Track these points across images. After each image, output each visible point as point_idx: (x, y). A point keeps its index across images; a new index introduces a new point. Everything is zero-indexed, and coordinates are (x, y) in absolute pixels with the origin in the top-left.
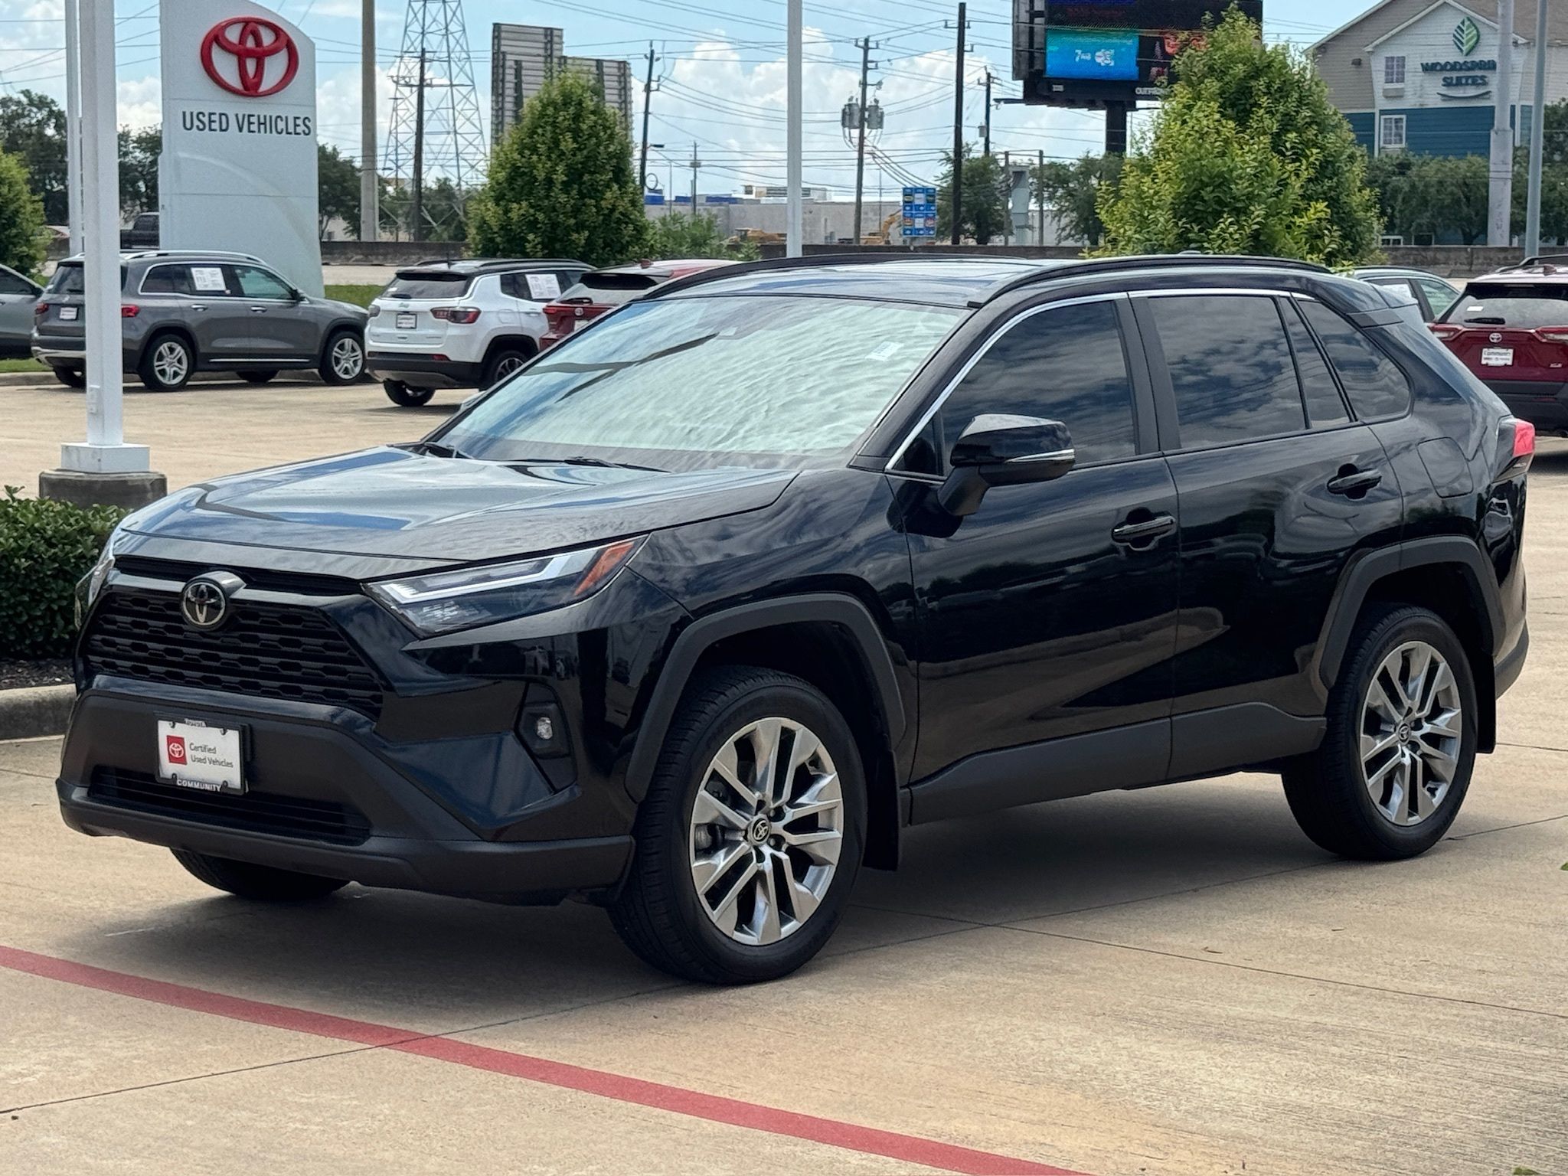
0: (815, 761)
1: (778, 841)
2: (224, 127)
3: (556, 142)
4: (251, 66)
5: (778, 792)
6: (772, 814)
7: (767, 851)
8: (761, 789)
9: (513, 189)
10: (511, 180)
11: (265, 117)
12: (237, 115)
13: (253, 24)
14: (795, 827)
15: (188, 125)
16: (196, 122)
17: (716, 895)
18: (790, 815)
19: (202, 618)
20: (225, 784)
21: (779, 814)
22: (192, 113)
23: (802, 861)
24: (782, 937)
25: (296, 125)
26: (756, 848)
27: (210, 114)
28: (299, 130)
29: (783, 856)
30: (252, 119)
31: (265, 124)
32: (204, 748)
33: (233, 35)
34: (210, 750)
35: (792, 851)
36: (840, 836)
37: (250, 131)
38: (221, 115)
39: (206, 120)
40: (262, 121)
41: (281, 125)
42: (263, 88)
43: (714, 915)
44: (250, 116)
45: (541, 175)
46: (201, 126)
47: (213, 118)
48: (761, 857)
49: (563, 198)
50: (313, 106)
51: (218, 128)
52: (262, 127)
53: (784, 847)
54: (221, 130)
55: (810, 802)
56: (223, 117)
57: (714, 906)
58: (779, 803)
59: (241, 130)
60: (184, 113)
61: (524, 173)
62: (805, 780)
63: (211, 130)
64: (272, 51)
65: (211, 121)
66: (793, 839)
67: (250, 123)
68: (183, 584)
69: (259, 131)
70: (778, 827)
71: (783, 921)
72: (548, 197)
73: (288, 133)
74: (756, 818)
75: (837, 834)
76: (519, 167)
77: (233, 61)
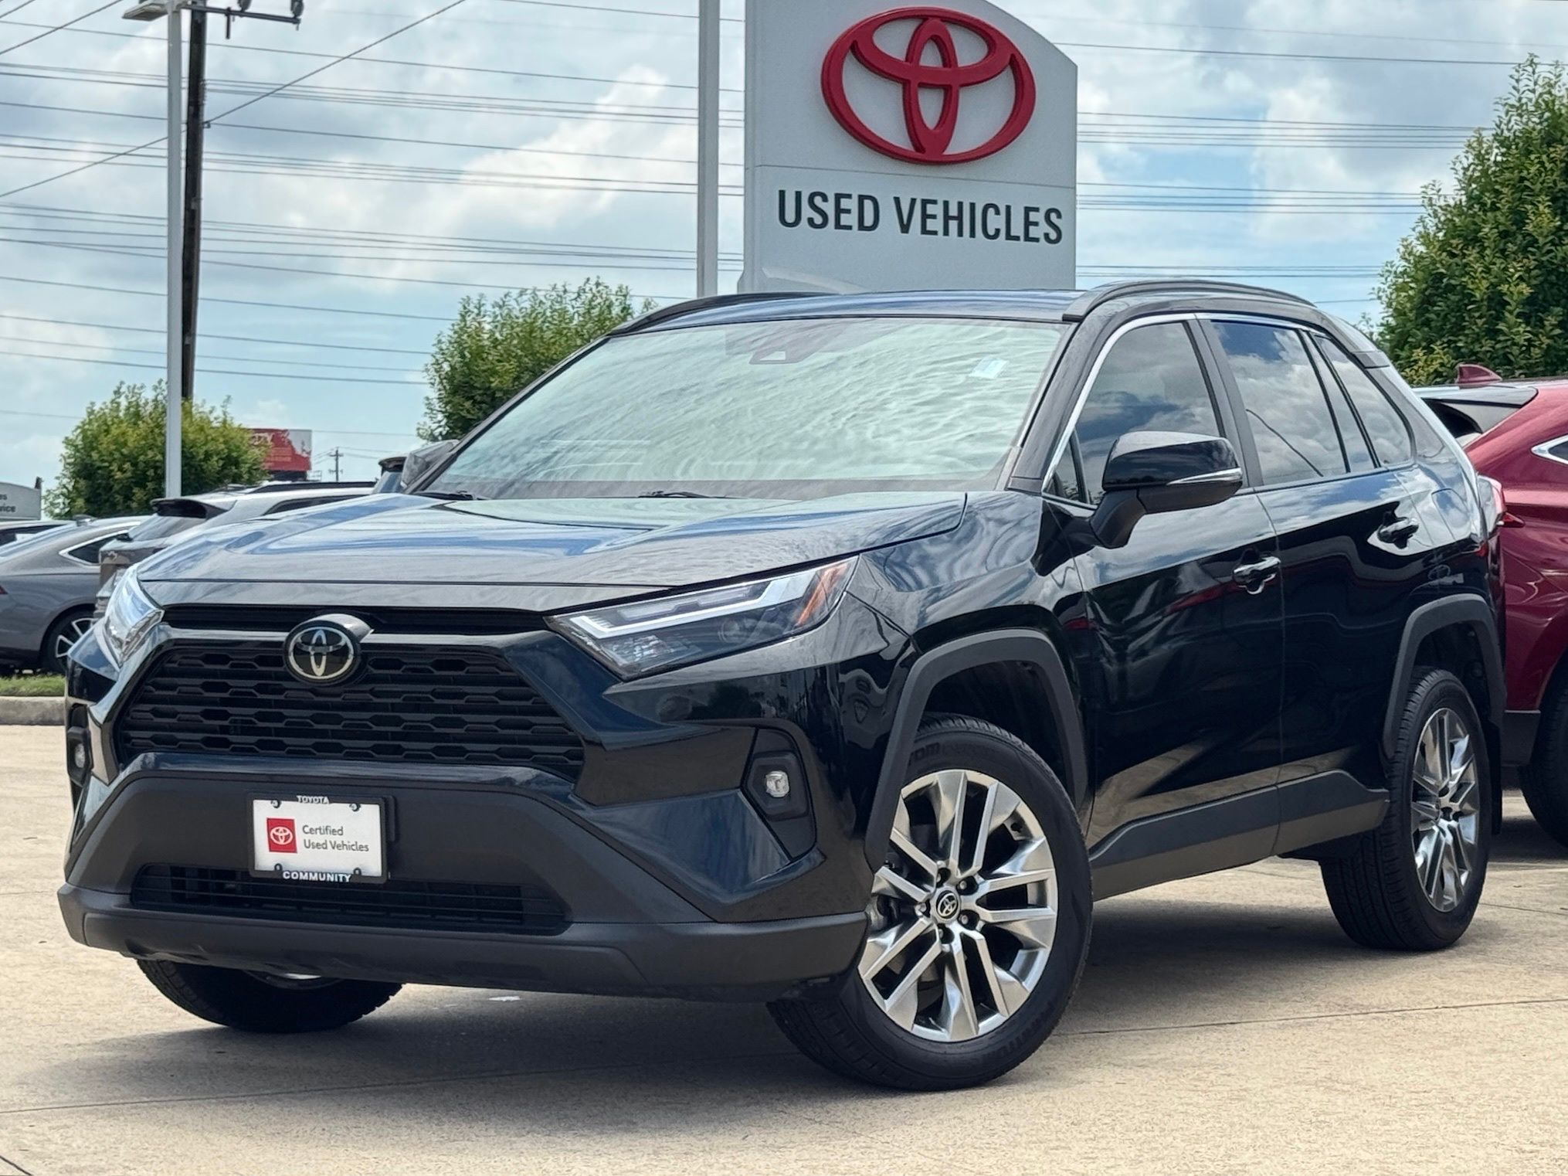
0: (1018, 823)
1: (972, 919)
2: (869, 221)
3: (1520, 219)
4: (930, 106)
5: (965, 861)
6: (962, 887)
7: (957, 929)
8: (944, 855)
9: (1427, 323)
10: (1425, 303)
11: (960, 205)
12: (897, 200)
13: (937, 21)
14: (994, 901)
15: (790, 217)
16: (807, 212)
17: (887, 980)
18: (986, 887)
19: (319, 671)
20: (357, 874)
21: (971, 886)
22: (798, 195)
23: (1005, 945)
24: (981, 1033)
25: (1028, 223)
26: (941, 926)
27: (838, 197)
28: (1034, 232)
29: (976, 935)
30: (931, 209)
31: (959, 218)
32: (326, 830)
33: (893, 43)
34: (334, 832)
35: (989, 931)
36: (1054, 914)
37: (924, 231)
38: (862, 198)
39: (829, 208)
40: (953, 212)
41: (996, 222)
42: (958, 145)
43: (888, 1005)
44: (925, 202)
45: (1480, 289)
46: (818, 220)
47: (845, 203)
48: (947, 937)
49: (1522, 333)
50: (1071, 187)
51: (855, 224)
52: (953, 225)
53: (980, 925)
54: (862, 227)
55: (1014, 872)
56: (868, 204)
57: (886, 994)
58: (968, 873)
59: (905, 228)
60: (782, 194)
61: (1451, 288)
62: (1004, 846)
63: (838, 226)
64: (978, 76)
65: (839, 211)
66: (987, 915)
67: (925, 216)
68: (286, 634)
69: (946, 232)
70: (970, 902)
71: (981, 1015)
72: (1493, 333)
73: (1009, 237)
74: (940, 891)
75: (1051, 911)
76: (1442, 275)
77: (892, 94)
